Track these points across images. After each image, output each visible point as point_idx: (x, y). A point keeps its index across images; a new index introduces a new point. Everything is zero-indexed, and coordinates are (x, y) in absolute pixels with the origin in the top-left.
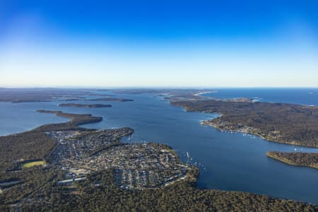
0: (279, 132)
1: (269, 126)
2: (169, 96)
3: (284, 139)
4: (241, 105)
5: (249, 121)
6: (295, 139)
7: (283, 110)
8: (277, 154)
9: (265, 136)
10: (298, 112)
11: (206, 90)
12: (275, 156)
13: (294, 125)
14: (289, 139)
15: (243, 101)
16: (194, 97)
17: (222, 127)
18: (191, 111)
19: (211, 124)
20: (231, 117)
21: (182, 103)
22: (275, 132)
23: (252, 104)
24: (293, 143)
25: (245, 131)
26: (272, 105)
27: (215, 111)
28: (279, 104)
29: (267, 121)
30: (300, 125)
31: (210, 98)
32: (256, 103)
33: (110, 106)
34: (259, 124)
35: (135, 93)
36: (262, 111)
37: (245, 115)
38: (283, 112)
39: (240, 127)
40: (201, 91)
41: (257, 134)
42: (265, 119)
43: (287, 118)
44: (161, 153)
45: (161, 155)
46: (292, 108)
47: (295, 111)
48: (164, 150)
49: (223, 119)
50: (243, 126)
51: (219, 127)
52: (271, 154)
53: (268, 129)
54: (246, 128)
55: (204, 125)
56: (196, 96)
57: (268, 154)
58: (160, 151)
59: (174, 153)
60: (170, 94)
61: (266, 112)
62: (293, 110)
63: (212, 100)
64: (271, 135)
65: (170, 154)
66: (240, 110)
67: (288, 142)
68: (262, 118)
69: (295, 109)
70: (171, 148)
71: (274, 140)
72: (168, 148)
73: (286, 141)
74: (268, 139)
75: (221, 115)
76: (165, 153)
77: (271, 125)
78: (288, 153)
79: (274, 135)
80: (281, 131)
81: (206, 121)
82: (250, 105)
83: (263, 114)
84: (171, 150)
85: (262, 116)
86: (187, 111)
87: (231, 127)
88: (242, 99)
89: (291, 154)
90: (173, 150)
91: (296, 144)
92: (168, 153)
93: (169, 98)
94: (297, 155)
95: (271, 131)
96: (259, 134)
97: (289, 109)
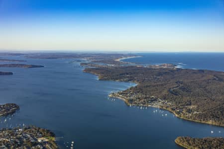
0: (195, 107)
1: (186, 99)
2: (87, 62)
3: (200, 116)
4: (161, 73)
5: (165, 92)
6: (214, 117)
7: (205, 78)
8: (188, 141)
9: (178, 113)
11: (130, 55)
12: (185, 145)
13: (214, 97)
14: (205, 117)
15: (166, 67)
16: (114, 62)
17: (131, 101)
18: (106, 80)
19: (120, 97)
20: (147, 86)
21: (98, 70)
22: (191, 107)
23: (172, 71)
24: (210, 122)
25: (157, 105)
26: (194, 72)
27: (131, 79)
28: (203, 71)
29: (185, 93)
31: (131, 64)
32: (178, 69)
33: (11, 74)
34: (174, 96)
36: (181, 80)
37: (162, 85)
38: (205, 81)
39: (152, 101)
40: (125, 55)
41: (170, 110)
42: (183, 89)
43: (207, 88)
44: (35, 144)
45: (33, 147)
46: (214, 76)
47: (217, 79)
48: (42, 139)
49: (136, 90)
50: (156, 100)
51: (129, 101)
52: (181, 141)
53: (183, 104)
54: (159, 101)
55: (112, 98)
56: (117, 62)
57: (177, 141)
58: (37, 140)
59: (52, 143)
60: (90, 59)
61: (186, 81)
62: (215, 78)
63: (132, 67)
64: (187, 111)
65: (47, 145)
66: (158, 79)
67: (204, 120)
68: (180, 89)
69: (217, 77)
70: (53, 135)
71: (189, 118)
72: (49, 134)
73: (202, 120)
74: (182, 118)
75: (136, 85)
76: (41, 144)
77: (188, 98)
78: (202, 139)
79: (189, 111)
80: (198, 106)
81: (116, 92)
82: (172, 72)
83: (182, 84)
84: (52, 138)
85: (181, 85)
86: (100, 80)
87: (143, 101)
88: (164, 65)
89: (205, 141)
90: (54, 139)
91: (214, 124)
92: (45, 143)
93: (86, 64)
94: (213, 143)
95: (187, 105)
96: (173, 109)
97: (211, 77)
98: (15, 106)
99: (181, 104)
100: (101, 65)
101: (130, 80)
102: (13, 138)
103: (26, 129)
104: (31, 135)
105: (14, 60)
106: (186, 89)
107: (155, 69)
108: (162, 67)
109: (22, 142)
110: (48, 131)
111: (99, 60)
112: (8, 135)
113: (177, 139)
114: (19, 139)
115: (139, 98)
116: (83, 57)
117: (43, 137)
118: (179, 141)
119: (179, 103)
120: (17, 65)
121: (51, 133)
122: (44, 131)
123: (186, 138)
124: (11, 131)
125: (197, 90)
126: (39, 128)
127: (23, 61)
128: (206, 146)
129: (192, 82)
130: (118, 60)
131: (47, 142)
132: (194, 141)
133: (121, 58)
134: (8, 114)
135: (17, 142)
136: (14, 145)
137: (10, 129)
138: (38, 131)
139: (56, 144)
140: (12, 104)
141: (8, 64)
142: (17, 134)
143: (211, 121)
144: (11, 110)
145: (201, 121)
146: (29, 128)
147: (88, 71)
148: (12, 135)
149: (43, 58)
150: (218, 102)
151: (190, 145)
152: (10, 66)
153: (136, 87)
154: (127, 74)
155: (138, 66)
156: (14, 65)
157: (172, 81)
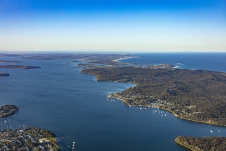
0: (194, 107)
1: (185, 99)
2: (84, 63)
3: (199, 116)
4: (159, 73)
5: (164, 93)
6: (213, 116)
7: (203, 78)
8: (188, 140)
9: (178, 113)
10: (219, 80)
11: (128, 55)
12: (185, 144)
13: (212, 97)
14: (204, 117)
15: (164, 67)
16: (112, 63)
17: (130, 101)
18: (104, 80)
19: (119, 98)
20: (146, 87)
21: (95, 71)
22: (190, 107)
23: (171, 71)
24: (209, 122)
25: (156, 106)
26: (193, 72)
27: (130, 80)
28: (201, 71)
29: (183, 93)
30: (220, 97)
31: (129, 65)
32: (176, 70)
34: (174, 97)
36: (180, 81)
37: (161, 86)
38: (203, 81)
39: (151, 101)
40: (123, 56)
41: (170, 110)
42: (183, 89)
43: (206, 88)
44: (37, 144)
45: (35, 148)
46: (212, 75)
47: (216, 79)
48: (44, 139)
49: (135, 91)
50: (155, 100)
51: (128, 102)
52: (181, 140)
53: (183, 104)
54: (159, 102)
55: (110, 98)
56: (115, 62)
57: (177, 140)
58: (38, 141)
59: (54, 143)
60: (87, 60)
61: (184, 81)
62: (214, 78)
63: (130, 67)
64: (186, 111)
65: (49, 146)
66: (157, 79)
67: (203, 120)
68: (179, 89)
70: (54, 135)
71: (188, 118)
72: (50, 135)
73: (201, 119)
74: (181, 117)
75: (135, 85)
76: (42, 144)
77: (187, 98)
78: (202, 138)
79: (189, 111)
80: (197, 105)
81: (115, 93)
82: (169, 73)
83: (180, 84)
84: (53, 139)
85: (180, 86)
86: (98, 81)
87: (142, 101)
89: (205, 140)
90: (55, 139)
91: (213, 123)
92: (47, 143)
93: (83, 65)
94: (212, 142)
95: (186, 105)
96: (172, 109)
97: (210, 77)
98: (14, 107)
99: (180, 104)
100: (98, 65)
101: (129, 81)
102: (14, 139)
103: (26, 130)
104: (32, 136)
105: (10, 62)
106: (185, 90)
107: (153, 70)
108: (161, 67)
109: (23, 143)
110: (49, 132)
111: (96, 61)
112: (9, 136)
113: (177, 139)
114: (20, 139)
115: (138, 99)
116: (80, 58)
117: (44, 137)
118: (179, 140)
119: (179, 103)
120: (14, 66)
121: (52, 134)
122: (44, 131)
123: (186, 138)
124: (12, 132)
125: (196, 90)
126: (40, 129)
127: (19, 62)
128: (206, 145)
129: (190, 82)
130: (116, 61)
131: (49, 143)
132: (194, 140)
133: (119, 58)
134: (7, 115)
135: (19, 143)
136: (15, 146)
137: (11, 130)
138: (39, 133)
139: (58, 144)
140: (11, 106)
141: (4, 65)
142: (18, 135)
143: (210, 120)
144: (10, 111)
145: (200, 120)
146: (30, 129)
147: (86, 72)
148: (13, 136)
149: (39, 59)
150: (217, 103)
151: (190, 144)
152: (6, 67)
153: (135, 87)
154: (126, 75)
155: (136, 67)
156: (10, 67)
157: (171, 81)
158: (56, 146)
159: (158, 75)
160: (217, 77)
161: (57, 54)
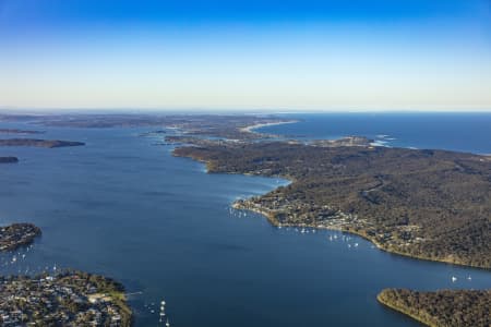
0: (417, 227)
1: (397, 211)
2: (179, 134)
3: (427, 247)
4: (342, 156)
5: (352, 198)
6: (458, 247)
7: (435, 168)
8: (405, 297)
9: (382, 241)
10: (469, 171)
11: (273, 118)
12: (399, 305)
13: (456, 207)
14: (439, 248)
17: (280, 217)
18: (222, 172)
19: (257, 209)
20: (313, 186)
21: (205, 152)
22: (409, 228)
23: (366, 152)
24: (449, 259)
25: (335, 225)
26: (413, 155)
27: (278, 171)
28: (431, 153)
29: (394, 199)
30: (471, 208)
31: (276, 138)
32: (378, 149)
33: (15, 160)
34: (373, 206)
35: (95, 126)
36: (385, 172)
37: (345, 182)
38: (435, 172)
39: (325, 216)
40: (262, 119)
41: (365, 235)
42: (391, 190)
43: (442, 187)
44: (85, 307)
45: (81, 313)
46: (457, 162)
47: (462, 169)
48: (98, 296)
49: (292, 195)
50: (333, 214)
51: (275, 217)
52: (390, 297)
53: (392, 221)
54: (341, 217)
55: (238, 210)
56: (245, 133)
57: (382, 297)
58: (86, 299)
59: (121, 305)
60: (185, 127)
61: (394, 173)
62: (458, 166)
63: (278, 144)
64: (399, 237)
65: (110, 309)
66: (336, 169)
67: (436, 255)
68: (384, 189)
69: (462, 165)
70: (119, 288)
71: (405, 251)
72: (111, 286)
73: (432, 254)
74: (390, 250)
75: (291, 182)
76: (96, 306)
77: (402, 209)
78: (434, 294)
79: (405, 236)
80: (424, 225)
81: (247, 199)
82: (364, 155)
83: (387, 179)
84: (117, 294)
85: (385, 183)
86: (211, 172)
87: (305, 216)
88: (348, 141)
89: (441, 296)
90: (122, 296)
91: (457, 262)
92: (105, 304)
93: (177, 138)
94: (456, 301)
95: (400, 224)
96: (371, 233)
97: (449, 164)
99: (387, 222)
100: (209, 140)
101: (277, 173)
102: (36, 296)
103: (61, 276)
104: (73, 289)
105: (16, 131)
106: (397, 191)
107: (328, 149)
108: (343, 144)
109: (55, 305)
110: (109, 281)
111: (205, 130)
112: (25, 289)
113: (382, 294)
114: (49, 296)
115: (297, 211)
116: (170, 124)
117: (98, 292)
118: (385, 298)
119: (384, 220)
120: (26, 140)
121: (115, 284)
122: (99, 279)
123: (400, 291)
124: (29, 281)
125: (421, 193)
126: (90, 275)
127: (36, 132)
128: (443, 307)
129: (408, 176)
130: (247, 129)
131: (110, 303)
132: (417, 297)
133: (254, 124)
134: (17, 247)
135: (46, 304)
136: (39, 309)
137: (27, 277)
138: (88, 282)
139: (128, 306)
140: (26, 226)
142: (42, 287)
143: (450, 256)
144: (23, 237)
145: (430, 256)
146: (67, 275)
147: (182, 153)
148: (33, 289)
149: (81, 126)
150: (466, 218)
151: (409, 305)
152: (10, 143)
153: (290, 187)
154: (269, 160)
155: (291, 143)
156: (18, 142)
157: (366, 174)
158: (126, 309)
159: (338, 160)
160: (465, 166)
161: (124, 115)
